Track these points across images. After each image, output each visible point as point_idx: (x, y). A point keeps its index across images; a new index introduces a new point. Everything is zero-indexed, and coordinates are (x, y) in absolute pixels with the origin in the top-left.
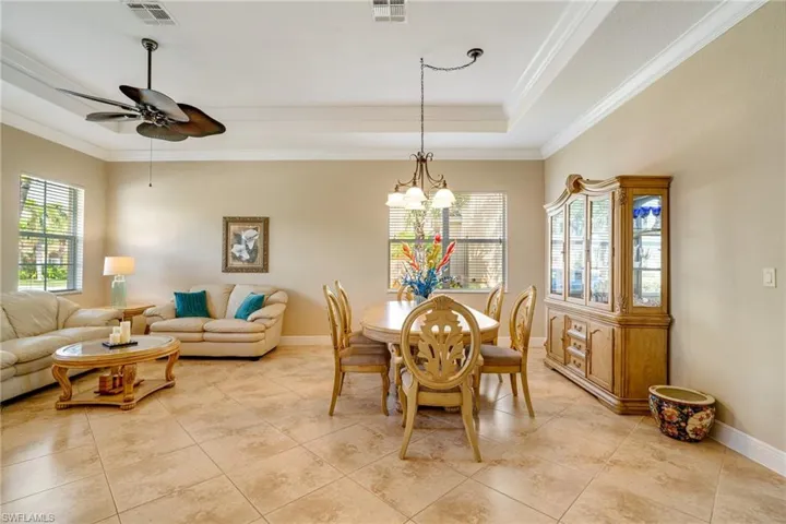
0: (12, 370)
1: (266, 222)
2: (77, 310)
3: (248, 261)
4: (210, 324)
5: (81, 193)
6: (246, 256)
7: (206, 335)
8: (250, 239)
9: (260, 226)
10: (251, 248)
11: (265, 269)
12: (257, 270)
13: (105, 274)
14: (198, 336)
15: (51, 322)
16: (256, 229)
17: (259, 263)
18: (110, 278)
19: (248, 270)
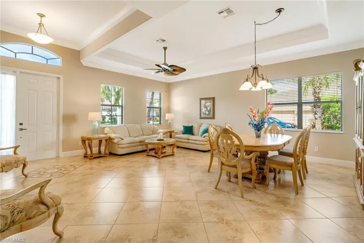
0: (139, 143)
1: (213, 99)
2: (158, 130)
3: (208, 115)
4: (191, 137)
5: (162, 94)
6: (207, 113)
7: (190, 141)
8: (209, 106)
9: (212, 101)
10: (209, 109)
11: (213, 118)
12: (211, 118)
13: (166, 119)
14: (187, 141)
15: (152, 133)
16: (210, 102)
17: (211, 116)
18: (168, 120)
19: (208, 118)
